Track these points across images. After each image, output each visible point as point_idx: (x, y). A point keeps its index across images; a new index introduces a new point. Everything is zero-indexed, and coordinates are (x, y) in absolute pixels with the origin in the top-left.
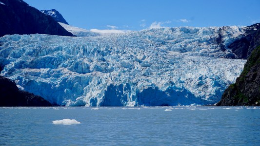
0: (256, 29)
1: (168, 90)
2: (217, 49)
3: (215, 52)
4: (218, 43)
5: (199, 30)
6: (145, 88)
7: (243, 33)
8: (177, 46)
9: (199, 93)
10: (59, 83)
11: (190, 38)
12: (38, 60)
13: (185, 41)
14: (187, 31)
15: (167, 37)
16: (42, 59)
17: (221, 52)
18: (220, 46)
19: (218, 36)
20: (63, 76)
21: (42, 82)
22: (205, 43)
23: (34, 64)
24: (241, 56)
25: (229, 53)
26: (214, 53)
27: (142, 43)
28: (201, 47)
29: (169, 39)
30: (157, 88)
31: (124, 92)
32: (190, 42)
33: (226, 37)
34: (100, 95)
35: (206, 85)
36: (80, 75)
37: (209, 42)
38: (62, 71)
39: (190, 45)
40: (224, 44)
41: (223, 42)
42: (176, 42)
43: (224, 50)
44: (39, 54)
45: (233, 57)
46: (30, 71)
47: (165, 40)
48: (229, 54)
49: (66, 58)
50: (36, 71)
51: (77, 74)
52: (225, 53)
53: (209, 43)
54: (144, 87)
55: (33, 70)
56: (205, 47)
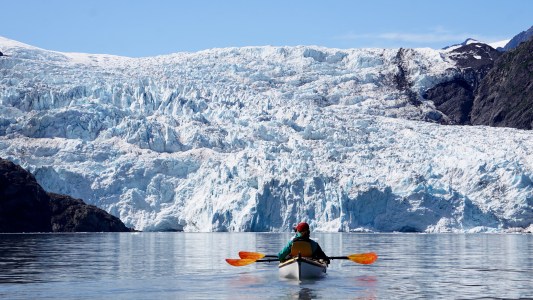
0: (479, 57)
1: (416, 196)
2: (400, 101)
3: (398, 107)
4: (400, 87)
5: (346, 55)
6: (362, 189)
7: (452, 64)
8: (306, 90)
9: (487, 202)
10: (112, 174)
11: (333, 74)
12: (47, 119)
13: (322, 79)
14: (320, 57)
15: (277, 70)
16: (57, 116)
17: (413, 108)
18: (406, 94)
19: (397, 70)
20: (122, 158)
21: (68, 173)
22: (371, 86)
23: (37, 127)
24: (457, 119)
25: (429, 110)
26: (396, 111)
27: (224, 81)
28: (364, 94)
29: (283, 74)
30: (388, 190)
31: (306, 198)
32: (335, 83)
33: (417, 74)
34: (239, 204)
35: (501, 185)
36: (164, 156)
37: (379, 82)
38: (115, 147)
39: (335, 89)
40: (415, 88)
41: (411, 85)
42: (302, 82)
43: (417, 103)
44: (36, 102)
45: (440, 120)
46: (31, 145)
47: (275, 76)
48: (430, 113)
49: (113, 114)
50: (47, 146)
51: (154, 153)
52: (421, 112)
53: (379, 86)
54: (358, 186)
55: (40, 142)
56: (372, 94)
